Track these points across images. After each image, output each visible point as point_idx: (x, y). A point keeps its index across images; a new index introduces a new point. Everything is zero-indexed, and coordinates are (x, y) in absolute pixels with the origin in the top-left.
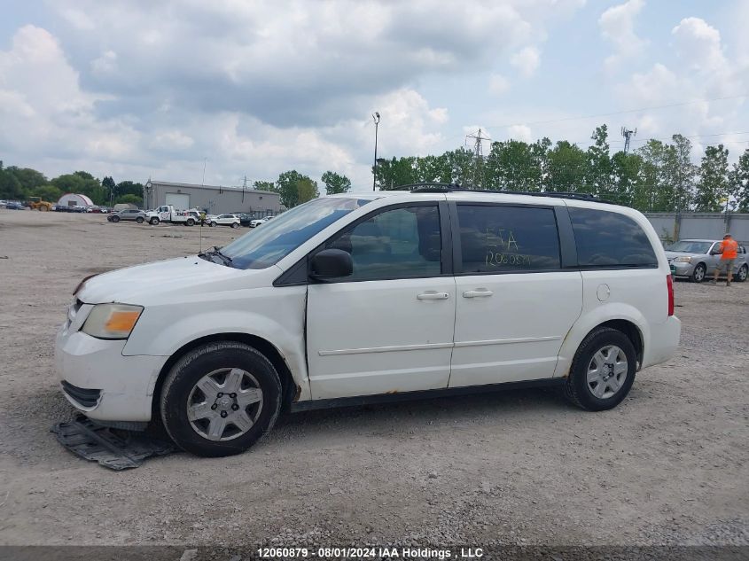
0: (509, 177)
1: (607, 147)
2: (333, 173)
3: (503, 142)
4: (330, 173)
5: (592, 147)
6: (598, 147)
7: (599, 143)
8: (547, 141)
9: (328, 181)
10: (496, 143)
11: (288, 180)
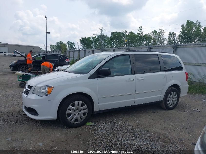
0: (116, 43)
1: (142, 33)
2: (70, 42)
3: (114, 32)
4: (69, 42)
5: (137, 33)
6: (139, 33)
7: (140, 32)
8: (126, 32)
9: (69, 44)
10: (112, 33)
11: (59, 44)
